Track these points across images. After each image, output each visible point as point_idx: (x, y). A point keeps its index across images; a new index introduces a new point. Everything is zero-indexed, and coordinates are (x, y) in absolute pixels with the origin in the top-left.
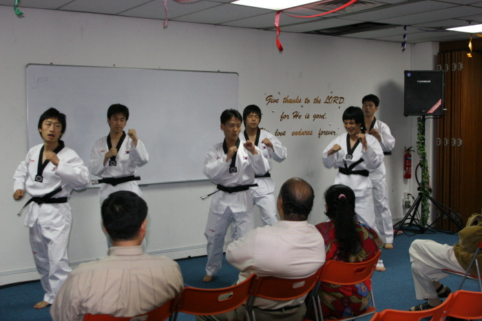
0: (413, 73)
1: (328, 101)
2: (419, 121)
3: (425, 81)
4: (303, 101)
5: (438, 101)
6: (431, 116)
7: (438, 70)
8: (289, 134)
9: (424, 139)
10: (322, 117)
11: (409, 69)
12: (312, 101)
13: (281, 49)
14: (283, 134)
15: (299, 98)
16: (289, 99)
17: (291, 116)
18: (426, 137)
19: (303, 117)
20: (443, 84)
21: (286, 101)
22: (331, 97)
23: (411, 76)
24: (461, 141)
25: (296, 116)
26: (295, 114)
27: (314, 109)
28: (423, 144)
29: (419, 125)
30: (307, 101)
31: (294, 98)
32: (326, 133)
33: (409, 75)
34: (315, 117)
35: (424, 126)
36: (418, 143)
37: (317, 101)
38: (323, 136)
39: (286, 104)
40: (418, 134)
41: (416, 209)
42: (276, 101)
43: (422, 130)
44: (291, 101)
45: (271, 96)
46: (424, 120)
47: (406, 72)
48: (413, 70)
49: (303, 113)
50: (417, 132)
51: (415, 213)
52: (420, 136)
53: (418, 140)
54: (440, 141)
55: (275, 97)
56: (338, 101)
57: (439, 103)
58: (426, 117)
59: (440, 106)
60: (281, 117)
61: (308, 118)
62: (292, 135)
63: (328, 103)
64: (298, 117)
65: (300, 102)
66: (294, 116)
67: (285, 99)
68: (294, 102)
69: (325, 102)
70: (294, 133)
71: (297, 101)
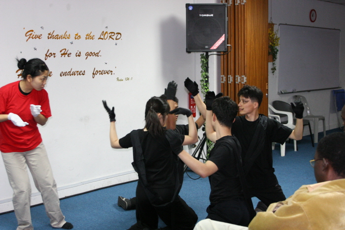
0: (195, 6)
1: (102, 37)
2: (202, 57)
3: (208, 15)
4: (73, 36)
5: (221, 36)
6: (215, 53)
7: (221, 3)
9: (207, 77)
10: (97, 55)
11: (191, 2)
12: (83, 36)
15: (67, 34)
16: (55, 34)
17: (58, 54)
18: (210, 74)
19: (73, 55)
20: (227, 18)
21: (51, 36)
22: (106, 32)
23: (193, 9)
24: (245, 78)
25: (64, 54)
27: (86, 46)
28: (207, 82)
29: (203, 61)
30: (78, 37)
31: (61, 33)
32: (102, 73)
33: (191, 8)
34: (88, 55)
35: (207, 63)
36: (202, 81)
37: (89, 37)
38: (98, 76)
40: (202, 72)
41: (202, 149)
42: (39, 37)
43: (206, 68)
44: (57, 37)
45: (32, 31)
46: (207, 57)
47: (188, 5)
48: (196, 3)
49: (73, 50)
50: (201, 69)
51: (200, 154)
52: (204, 74)
53: (201, 79)
54: (224, 78)
55: (37, 32)
56: (114, 37)
57: (222, 39)
58: (209, 54)
59: (224, 42)
60: (46, 55)
61: (79, 56)
62: (61, 76)
63: (103, 39)
64: (66, 56)
65: (68, 38)
66: (62, 54)
67: (49, 34)
68: (61, 37)
69: (100, 38)
70: (63, 74)
71: (66, 37)
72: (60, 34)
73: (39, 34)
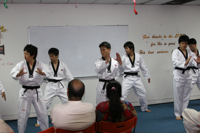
1: (176, 36)
4: (163, 37)
8: (155, 52)
12: (168, 36)
13: (136, 13)
14: (153, 53)
15: (161, 36)
16: (155, 36)
17: (157, 44)
19: (163, 44)
21: (153, 37)
22: (178, 34)
25: (159, 44)
26: (158, 43)
30: (165, 37)
34: (170, 44)
37: (170, 37)
39: (154, 39)
42: (148, 37)
44: (156, 37)
45: (146, 35)
49: (163, 42)
60: (151, 45)
61: (166, 45)
62: (157, 53)
63: (176, 37)
64: (160, 45)
65: (161, 37)
66: (158, 44)
67: (153, 36)
68: (158, 37)
69: (175, 37)
70: (158, 52)
71: (160, 37)
72: (157, 36)
73: (148, 36)
